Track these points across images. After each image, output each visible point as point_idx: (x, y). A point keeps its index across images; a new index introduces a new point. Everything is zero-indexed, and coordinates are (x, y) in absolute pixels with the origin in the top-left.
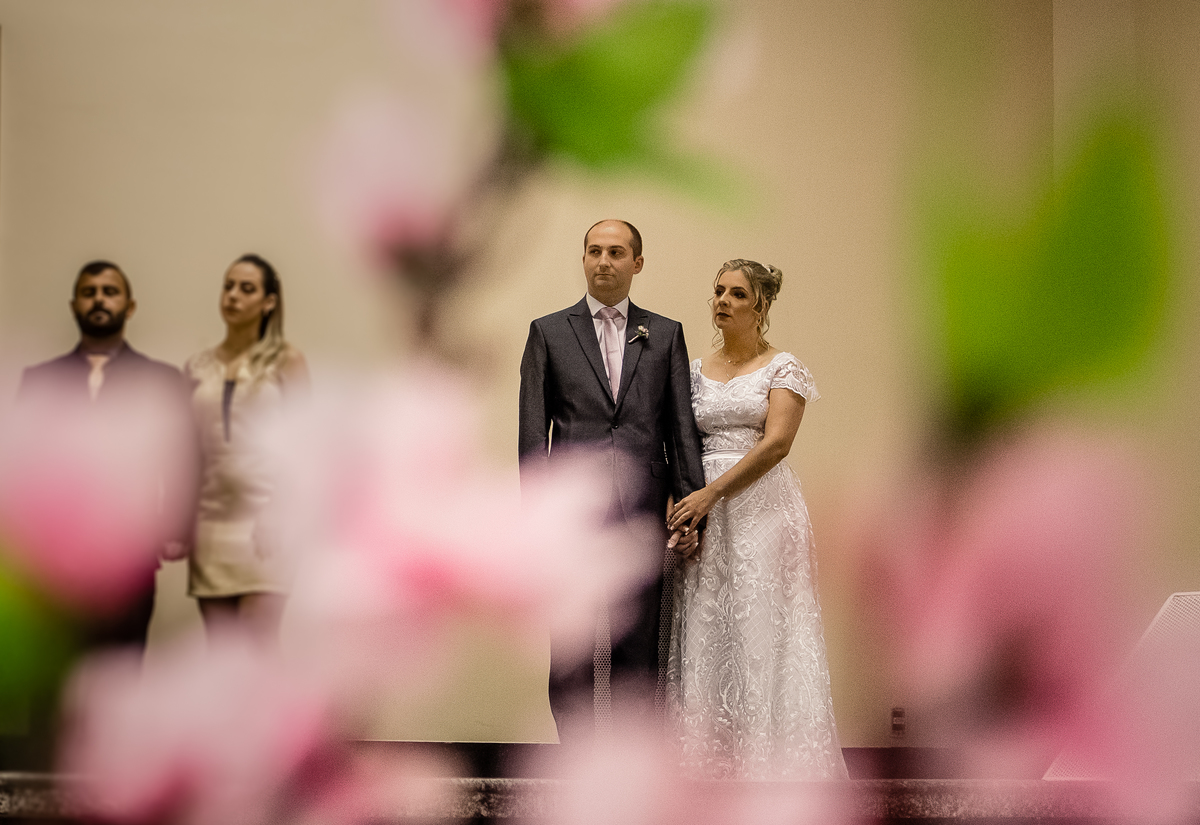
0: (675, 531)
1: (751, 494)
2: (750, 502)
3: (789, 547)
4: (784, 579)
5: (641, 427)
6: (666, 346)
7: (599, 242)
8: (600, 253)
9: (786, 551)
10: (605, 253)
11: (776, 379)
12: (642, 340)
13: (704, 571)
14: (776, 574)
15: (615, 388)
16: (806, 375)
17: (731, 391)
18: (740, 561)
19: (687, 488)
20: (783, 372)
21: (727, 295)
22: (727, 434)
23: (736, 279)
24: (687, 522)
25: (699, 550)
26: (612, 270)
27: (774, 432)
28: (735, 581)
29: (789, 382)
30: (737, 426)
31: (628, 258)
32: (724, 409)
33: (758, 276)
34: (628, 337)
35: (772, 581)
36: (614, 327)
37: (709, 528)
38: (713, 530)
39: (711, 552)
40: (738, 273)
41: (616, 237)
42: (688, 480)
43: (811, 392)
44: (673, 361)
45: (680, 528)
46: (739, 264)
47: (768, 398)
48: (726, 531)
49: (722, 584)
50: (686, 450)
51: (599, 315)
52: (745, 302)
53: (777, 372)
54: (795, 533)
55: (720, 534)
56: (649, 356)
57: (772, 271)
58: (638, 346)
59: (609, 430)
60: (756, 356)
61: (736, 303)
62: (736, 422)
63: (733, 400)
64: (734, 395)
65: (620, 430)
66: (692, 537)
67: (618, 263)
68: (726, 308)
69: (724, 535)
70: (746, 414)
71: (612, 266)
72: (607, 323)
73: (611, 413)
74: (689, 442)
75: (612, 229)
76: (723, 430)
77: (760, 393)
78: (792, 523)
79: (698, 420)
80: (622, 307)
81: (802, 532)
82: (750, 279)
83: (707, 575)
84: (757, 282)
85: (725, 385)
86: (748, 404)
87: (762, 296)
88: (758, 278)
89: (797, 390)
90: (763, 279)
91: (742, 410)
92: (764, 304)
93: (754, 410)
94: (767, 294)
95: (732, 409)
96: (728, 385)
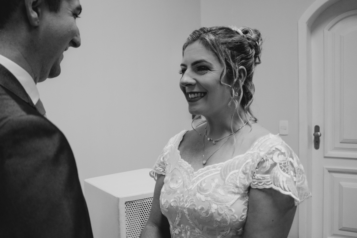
63: (198, 196)
64: (200, 189)
84: (222, 48)
85: (195, 173)
86: (214, 208)
87: (232, 64)
88: (223, 44)
89: (285, 190)
90: (230, 43)
91: (207, 212)
92: (237, 72)
93: (220, 214)
94: (241, 60)
95: (196, 209)
96: (198, 174)
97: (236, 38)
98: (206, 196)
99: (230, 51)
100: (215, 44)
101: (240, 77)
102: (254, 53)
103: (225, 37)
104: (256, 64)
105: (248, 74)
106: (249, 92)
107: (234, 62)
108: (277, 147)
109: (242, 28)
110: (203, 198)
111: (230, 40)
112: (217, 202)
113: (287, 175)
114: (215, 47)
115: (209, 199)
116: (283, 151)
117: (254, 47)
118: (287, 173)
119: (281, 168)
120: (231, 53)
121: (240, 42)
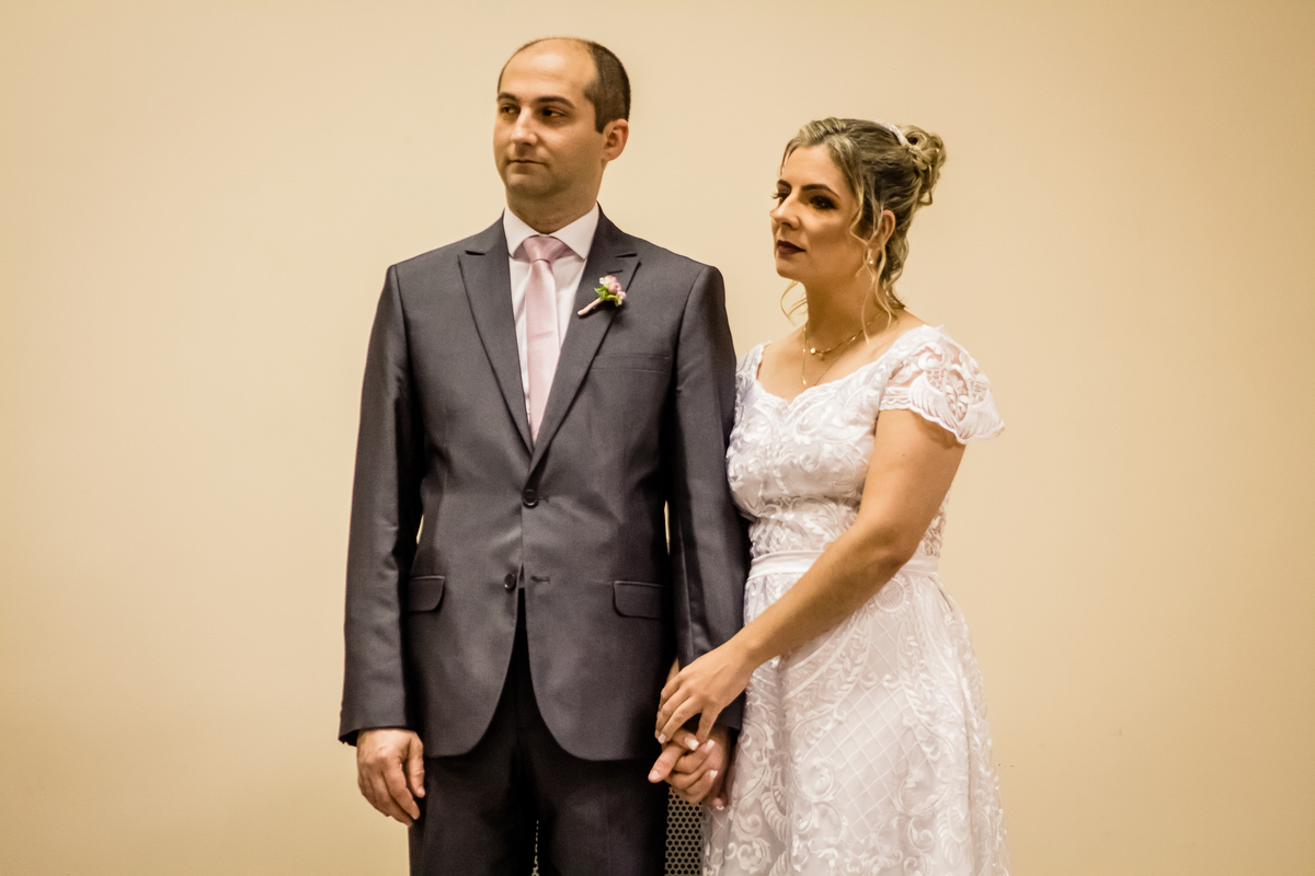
0: (670, 743)
1: (835, 652)
2: (830, 671)
3: (917, 774)
4: (904, 844)
5: (593, 504)
6: (669, 318)
7: (515, 87)
8: (518, 111)
9: (911, 783)
10: (526, 112)
11: (890, 389)
12: (609, 307)
13: (735, 828)
14: (885, 834)
15: (536, 412)
16: (966, 375)
17: (799, 420)
18: (807, 807)
19: (701, 641)
20: (907, 372)
21: (792, 204)
22: (789, 516)
23: (818, 167)
24: (692, 725)
25: (723, 787)
26: (541, 152)
27: (877, 509)
28: (794, 853)
29: (922, 396)
30: (811, 499)
31: (583, 125)
32: (780, 461)
33: (866, 155)
34: (580, 302)
35: (874, 852)
36: (548, 279)
37: (748, 730)
38: (757, 734)
39: (751, 784)
40: (820, 153)
41: (556, 77)
42: (702, 620)
43: (976, 420)
44: (682, 353)
45: (678, 739)
46: (822, 132)
47: (874, 432)
48: (783, 737)
49: (775, 857)
50: (702, 556)
51: (522, 253)
52: (833, 219)
53: (894, 374)
54: (932, 740)
55: (770, 744)
56: (620, 342)
57: (913, 140)
58: (600, 322)
59: (518, 511)
60: (861, 339)
61: (812, 219)
62: (805, 489)
63: (799, 439)
64: (802, 428)
65: (542, 510)
66: (705, 757)
67: (554, 137)
68: (793, 233)
69: (779, 746)
70: (822, 474)
71: (541, 142)
72: (536, 274)
73: (523, 471)
74: (710, 537)
75: (551, 60)
76: (785, 507)
77: (855, 422)
78: (925, 718)
79: (734, 485)
80: (578, 234)
81: (951, 737)
82: (847, 164)
83: (742, 837)
84: (863, 170)
85: (790, 407)
86: (827, 449)
87: (874, 202)
88: (865, 162)
89: (930, 414)
90: (877, 163)
91: (815, 462)
92: (880, 220)
93: (838, 461)
94: (892, 196)
95: (795, 461)
96: (795, 406)
97: (891, 155)
98: (813, 435)
99: (874, 178)
100: (851, 162)
101: (883, 229)
102: (920, 185)
103: (870, 149)
104: (920, 203)
105: (898, 224)
106: (896, 257)
107: (878, 199)
108: (928, 345)
109: (907, 131)
110: (807, 440)
111: (879, 157)
112: (833, 439)
113: (937, 392)
114: (850, 167)
115: (818, 438)
116: (938, 352)
117: (922, 173)
118: (938, 388)
119: (929, 378)
120: (877, 181)
121: (897, 165)
